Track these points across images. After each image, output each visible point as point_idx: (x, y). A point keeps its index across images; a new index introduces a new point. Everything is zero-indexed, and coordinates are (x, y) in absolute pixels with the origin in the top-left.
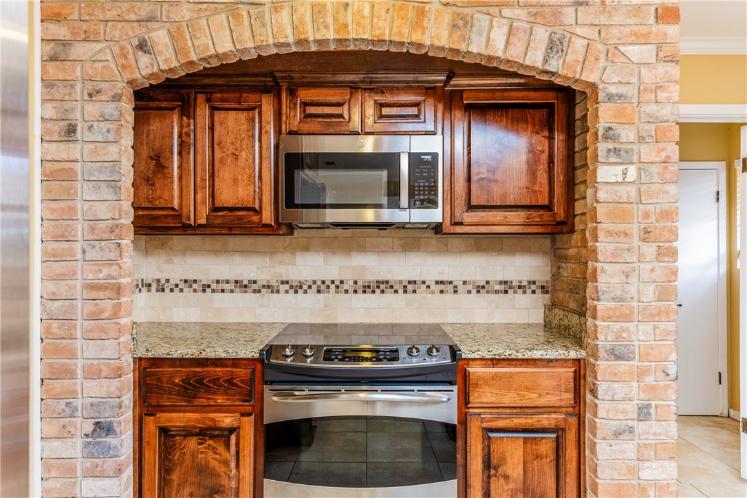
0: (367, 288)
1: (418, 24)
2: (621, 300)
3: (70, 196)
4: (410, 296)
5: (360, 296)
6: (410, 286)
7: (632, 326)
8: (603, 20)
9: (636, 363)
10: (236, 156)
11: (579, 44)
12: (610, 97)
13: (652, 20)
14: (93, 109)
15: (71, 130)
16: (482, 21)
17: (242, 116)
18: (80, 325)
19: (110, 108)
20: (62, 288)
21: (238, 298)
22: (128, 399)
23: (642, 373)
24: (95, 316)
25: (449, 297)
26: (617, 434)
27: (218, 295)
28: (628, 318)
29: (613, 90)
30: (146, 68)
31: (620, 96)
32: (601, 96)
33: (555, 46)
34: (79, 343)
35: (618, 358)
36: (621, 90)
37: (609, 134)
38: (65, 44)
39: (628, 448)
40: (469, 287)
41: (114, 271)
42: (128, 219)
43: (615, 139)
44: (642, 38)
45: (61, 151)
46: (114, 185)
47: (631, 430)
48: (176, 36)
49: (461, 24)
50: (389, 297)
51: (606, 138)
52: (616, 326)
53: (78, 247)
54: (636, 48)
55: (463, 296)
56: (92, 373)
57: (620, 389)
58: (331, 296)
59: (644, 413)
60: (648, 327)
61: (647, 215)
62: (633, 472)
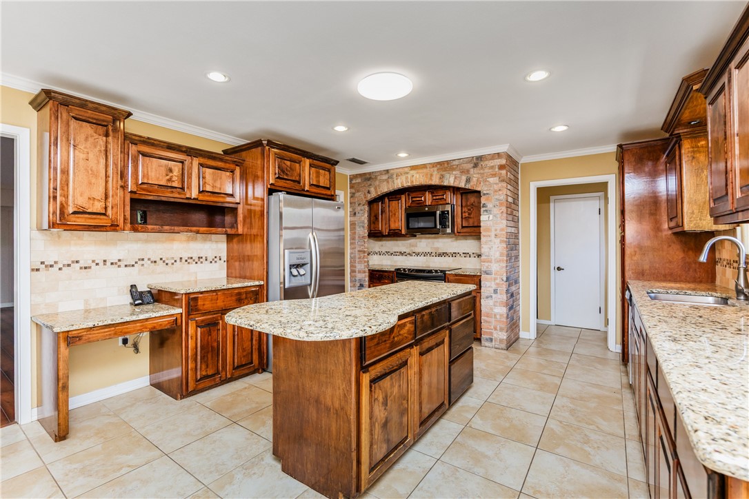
0: (440, 255)
1: (431, 179)
2: (488, 256)
3: (355, 228)
4: (454, 258)
5: (437, 257)
6: (454, 254)
7: (492, 265)
8: (482, 171)
9: (493, 276)
10: (395, 214)
11: (475, 179)
12: (484, 194)
13: (497, 170)
14: (359, 208)
15: (355, 214)
16: (447, 176)
17: (396, 202)
18: (357, 260)
19: (362, 208)
20: (353, 251)
21: (400, 258)
22: (367, 279)
23: (495, 279)
24: (360, 258)
25: (468, 258)
26: (487, 297)
27: (395, 257)
28: (491, 262)
29: (485, 192)
30: (370, 197)
31: (487, 194)
32: (482, 194)
33: (468, 181)
34: (357, 265)
35: (487, 274)
36: (488, 192)
37: (484, 206)
38: (354, 194)
39: (490, 302)
40: (475, 255)
41: (363, 247)
42: (366, 235)
43: (486, 207)
44: (494, 175)
45: (353, 219)
46: (363, 227)
47: (491, 297)
48: (376, 189)
49: (442, 177)
50: (447, 258)
51: (483, 207)
52: (486, 264)
53: (357, 241)
54: (492, 179)
55: (472, 258)
56: (359, 272)
57: (488, 284)
58: (428, 257)
59: (495, 291)
60: (497, 265)
61: (496, 230)
62: (492, 309)
